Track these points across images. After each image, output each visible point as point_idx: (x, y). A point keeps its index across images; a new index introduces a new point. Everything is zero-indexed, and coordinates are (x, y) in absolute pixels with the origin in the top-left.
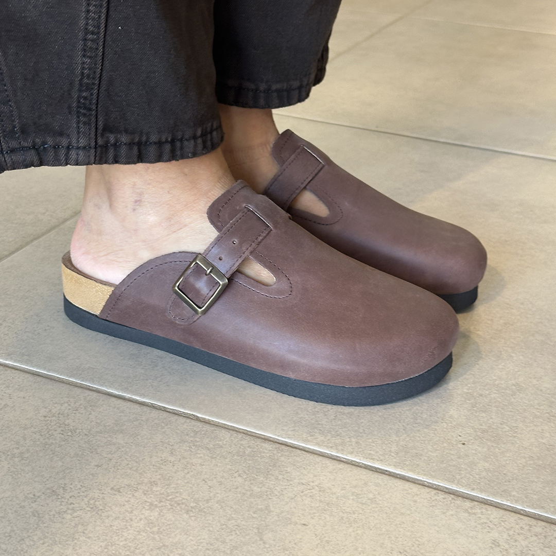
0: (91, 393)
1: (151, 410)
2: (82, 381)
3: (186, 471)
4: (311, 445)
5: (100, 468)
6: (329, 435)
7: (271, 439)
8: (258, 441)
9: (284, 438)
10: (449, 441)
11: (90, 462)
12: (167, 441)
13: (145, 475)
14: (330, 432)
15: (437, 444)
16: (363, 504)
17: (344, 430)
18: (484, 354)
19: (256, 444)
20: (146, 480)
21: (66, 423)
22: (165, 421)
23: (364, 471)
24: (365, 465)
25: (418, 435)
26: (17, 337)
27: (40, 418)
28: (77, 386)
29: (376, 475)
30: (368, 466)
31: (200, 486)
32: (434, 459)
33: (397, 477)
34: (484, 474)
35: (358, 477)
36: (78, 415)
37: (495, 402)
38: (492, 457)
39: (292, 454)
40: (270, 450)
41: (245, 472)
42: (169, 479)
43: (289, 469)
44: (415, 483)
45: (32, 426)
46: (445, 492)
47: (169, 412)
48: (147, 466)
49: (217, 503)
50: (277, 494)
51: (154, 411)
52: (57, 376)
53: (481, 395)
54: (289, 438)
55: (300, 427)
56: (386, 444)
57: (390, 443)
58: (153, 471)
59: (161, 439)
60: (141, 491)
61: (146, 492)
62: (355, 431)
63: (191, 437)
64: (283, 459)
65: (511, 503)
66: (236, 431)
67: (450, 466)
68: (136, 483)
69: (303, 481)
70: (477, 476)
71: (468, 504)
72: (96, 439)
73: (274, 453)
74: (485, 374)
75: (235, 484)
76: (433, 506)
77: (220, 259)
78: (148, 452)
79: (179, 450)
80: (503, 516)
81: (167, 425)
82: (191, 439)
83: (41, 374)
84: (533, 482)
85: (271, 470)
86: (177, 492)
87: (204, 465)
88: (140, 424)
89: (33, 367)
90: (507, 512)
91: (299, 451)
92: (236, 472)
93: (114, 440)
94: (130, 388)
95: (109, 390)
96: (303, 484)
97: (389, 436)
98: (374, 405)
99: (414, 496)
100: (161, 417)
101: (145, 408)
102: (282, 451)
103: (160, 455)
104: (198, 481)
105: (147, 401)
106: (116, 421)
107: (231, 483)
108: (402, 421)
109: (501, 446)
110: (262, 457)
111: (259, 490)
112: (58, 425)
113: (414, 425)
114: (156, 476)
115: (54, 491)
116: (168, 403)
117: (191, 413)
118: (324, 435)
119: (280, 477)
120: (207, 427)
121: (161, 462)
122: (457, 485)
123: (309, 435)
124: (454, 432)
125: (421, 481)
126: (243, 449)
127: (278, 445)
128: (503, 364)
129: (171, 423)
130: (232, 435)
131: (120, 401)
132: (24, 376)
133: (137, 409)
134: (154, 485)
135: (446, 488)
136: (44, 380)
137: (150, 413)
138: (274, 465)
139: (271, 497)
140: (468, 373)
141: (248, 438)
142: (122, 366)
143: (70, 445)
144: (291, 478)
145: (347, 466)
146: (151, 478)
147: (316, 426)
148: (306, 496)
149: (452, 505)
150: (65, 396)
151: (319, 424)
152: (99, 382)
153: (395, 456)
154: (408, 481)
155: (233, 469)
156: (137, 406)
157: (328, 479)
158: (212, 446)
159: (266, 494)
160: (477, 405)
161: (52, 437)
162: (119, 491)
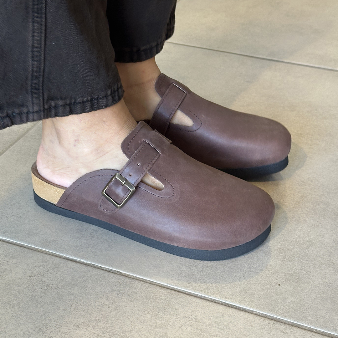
0: (56, 258)
1: (92, 269)
2: (50, 250)
3: (117, 311)
4: (189, 290)
5: (66, 311)
6: (199, 282)
7: (165, 286)
8: (158, 288)
9: (173, 286)
10: (270, 283)
11: (60, 307)
12: (103, 290)
13: (93, 315)
14: (200, 280)
15: (263, 285)
16: (222, 329)
17: (208, 278)
18: (290, 219)
19: (156, 290)
20: (94, 318)
21: (43, 280)
22: (101, 276)
23: (221, 307)
24: (221, 302)
25: (252, 280)
26: (7, 220)
27: (27, 277)
28: (47, 254)
29: (228, 309)
30: (224, 302)
31: (125, 321)
32: (262, 296)
33: (240, 310)
34: (292, 305)
35: (218, 311)
36: (50, 274)
37: (297, 254)
38: (296, 293)
39: (178, 297)
40: (165, 295)
41: (151, 311)
42: (107, 317)
43: (177, 307)
44: (251, 313)
45: (23, 284)
46: (269, 318)
47: (103, 270)
48: (93, 308)
49: (137, 333)
50: (171, 325)
51: (94, 270)
52: (35, 247)
53: (289, 250)
54: (176, 285)
55: (182, 277)
56: (234, 287)
57: (235, 286)
58: (97, 312)
59: (100, 289)
60: (91, 326)
61: (94, 327)
62: (215, 279)
63: (118, 287)
64: (173, 300)
65: (308, 325)
66: (144, 282)
67: (272, 301)
68: (88, 321)
69: (186, 315)
70: (288, 307)
71: (283, 326)
72: (62, 291)
73: (167, 296)
74: (290, 234)
75: (146, 319)
76: (263, 329)
77: (130, 175)
78: (93, 299)
79: (111, 296)
80: (303, 334)
81: (103, 279)
82: (118, 288)
83: (24, 246)
84: (320, 309)
85: (166, 308)
86: (112, 326)
87: (127, 306)
88: (87, 279)
89: (19, 241)
90: (305, 331)
91: (182, 294)
92: (146, 311)
93: (73, 292)
94: (79, 254)
95: (66, 256)
96: (186, 317)
97: (235, 281)
98: (225, 259)
99: (251, 323)
100: (99, 273)
101: (89, 268)
102: (172, 294)
103: (100, 301)
104: (124, 318)
105: (89, 263)
106: (72, 277)
107: (144, 319)
108: (242, 270)
109: (301, 286)
110: (161, 299)
111: (160, 322)
112: (38, 282)
113: (250, 273)
114: (99, 315)
115: (40, 329)
116: (102, 263)
117: (117, 270)
118: (196, 282)
119: (172, 313)
120: (127, 280)
121: (101, 306)
122: (276, 314)
123: (187, 283)
124: (273, 276)
125: (255, 312)
126: (149, 294)
127: (169, 291)
128: (301, 227)
129: (105, 278)
130: (142, 285)
131: (74, 263)
132: (14, 248)
133: (84, 268)
134: (98, 322)
135: (270, 316)
136: (27, 250)
137: (92, 271)
138: (168, 305)
139: (167, 327)
140: (280, 234)
141: (151, 286)
142: (73, 238)
143: (46, 296)
144: (178, 313)
145: (211, 303)
146: (96, 317)
147: (191, 276)
148: (188, 326)
149: (274, 327)
150: (41, 261)
151: (193, 275)
152: (60, 250)
153: (239, 295)
154: (247, 312)
155: (144, 308)
156: (84, 266)
157: (201, 313)
158: (130, 293)
159: (164, 325)
160: (286, 257)
161: (36, 290)
162: (78, 327)
